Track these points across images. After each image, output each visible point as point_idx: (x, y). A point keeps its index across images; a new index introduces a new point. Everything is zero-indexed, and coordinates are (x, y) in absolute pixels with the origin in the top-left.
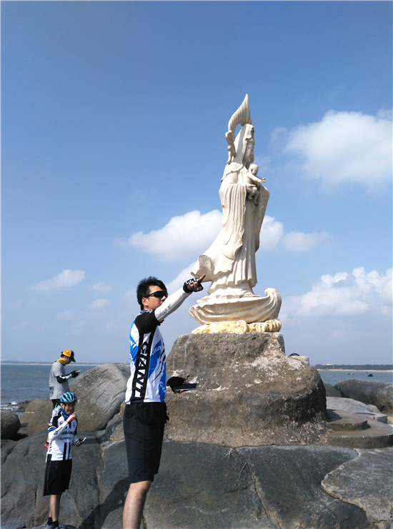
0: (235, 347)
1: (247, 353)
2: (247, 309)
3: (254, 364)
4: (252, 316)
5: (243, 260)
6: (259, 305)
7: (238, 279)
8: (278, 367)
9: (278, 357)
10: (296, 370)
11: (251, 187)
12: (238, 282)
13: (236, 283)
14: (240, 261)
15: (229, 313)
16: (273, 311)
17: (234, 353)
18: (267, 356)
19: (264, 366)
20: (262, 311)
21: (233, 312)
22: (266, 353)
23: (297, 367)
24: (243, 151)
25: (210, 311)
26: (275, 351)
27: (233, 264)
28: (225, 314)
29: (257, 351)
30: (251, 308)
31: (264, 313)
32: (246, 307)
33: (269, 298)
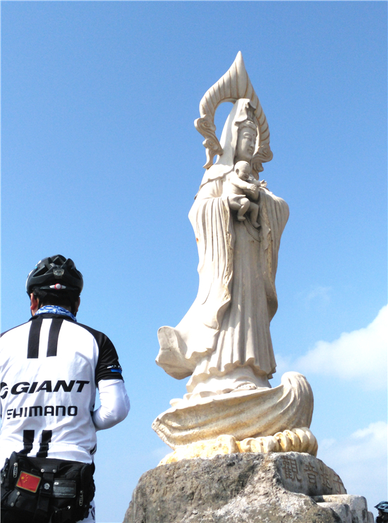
0: (196, 483)
1: (213, 492)
2: (235, 414)
3: (220, 512)
4: (246, 425)
5: (234, 326)
6: (259, 404)
7: (226, 360)
8: (260, 512)
9: (266, 494)
10: (289, 515)
11: (238, 199)
12: (226, 367)
13: (223, 370)
14: (230, 329)
15: (204, 425)
16: (291, 413)
17: (193, 493)
18: (248, 496)
19: (236, 513)
20: (265, 414)
21: (211, 421)
22: (248, 489)
23: (292, 510)
24: (234, 143)
25: (175, 424)
26: (264, 485)
27: (217, 336)
28: (199, 426)
29: (233, 486)
30: (242, 412)
31: (270, 417)
32: (233, 411)
33: (280, 389)
